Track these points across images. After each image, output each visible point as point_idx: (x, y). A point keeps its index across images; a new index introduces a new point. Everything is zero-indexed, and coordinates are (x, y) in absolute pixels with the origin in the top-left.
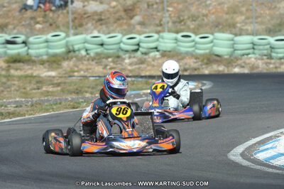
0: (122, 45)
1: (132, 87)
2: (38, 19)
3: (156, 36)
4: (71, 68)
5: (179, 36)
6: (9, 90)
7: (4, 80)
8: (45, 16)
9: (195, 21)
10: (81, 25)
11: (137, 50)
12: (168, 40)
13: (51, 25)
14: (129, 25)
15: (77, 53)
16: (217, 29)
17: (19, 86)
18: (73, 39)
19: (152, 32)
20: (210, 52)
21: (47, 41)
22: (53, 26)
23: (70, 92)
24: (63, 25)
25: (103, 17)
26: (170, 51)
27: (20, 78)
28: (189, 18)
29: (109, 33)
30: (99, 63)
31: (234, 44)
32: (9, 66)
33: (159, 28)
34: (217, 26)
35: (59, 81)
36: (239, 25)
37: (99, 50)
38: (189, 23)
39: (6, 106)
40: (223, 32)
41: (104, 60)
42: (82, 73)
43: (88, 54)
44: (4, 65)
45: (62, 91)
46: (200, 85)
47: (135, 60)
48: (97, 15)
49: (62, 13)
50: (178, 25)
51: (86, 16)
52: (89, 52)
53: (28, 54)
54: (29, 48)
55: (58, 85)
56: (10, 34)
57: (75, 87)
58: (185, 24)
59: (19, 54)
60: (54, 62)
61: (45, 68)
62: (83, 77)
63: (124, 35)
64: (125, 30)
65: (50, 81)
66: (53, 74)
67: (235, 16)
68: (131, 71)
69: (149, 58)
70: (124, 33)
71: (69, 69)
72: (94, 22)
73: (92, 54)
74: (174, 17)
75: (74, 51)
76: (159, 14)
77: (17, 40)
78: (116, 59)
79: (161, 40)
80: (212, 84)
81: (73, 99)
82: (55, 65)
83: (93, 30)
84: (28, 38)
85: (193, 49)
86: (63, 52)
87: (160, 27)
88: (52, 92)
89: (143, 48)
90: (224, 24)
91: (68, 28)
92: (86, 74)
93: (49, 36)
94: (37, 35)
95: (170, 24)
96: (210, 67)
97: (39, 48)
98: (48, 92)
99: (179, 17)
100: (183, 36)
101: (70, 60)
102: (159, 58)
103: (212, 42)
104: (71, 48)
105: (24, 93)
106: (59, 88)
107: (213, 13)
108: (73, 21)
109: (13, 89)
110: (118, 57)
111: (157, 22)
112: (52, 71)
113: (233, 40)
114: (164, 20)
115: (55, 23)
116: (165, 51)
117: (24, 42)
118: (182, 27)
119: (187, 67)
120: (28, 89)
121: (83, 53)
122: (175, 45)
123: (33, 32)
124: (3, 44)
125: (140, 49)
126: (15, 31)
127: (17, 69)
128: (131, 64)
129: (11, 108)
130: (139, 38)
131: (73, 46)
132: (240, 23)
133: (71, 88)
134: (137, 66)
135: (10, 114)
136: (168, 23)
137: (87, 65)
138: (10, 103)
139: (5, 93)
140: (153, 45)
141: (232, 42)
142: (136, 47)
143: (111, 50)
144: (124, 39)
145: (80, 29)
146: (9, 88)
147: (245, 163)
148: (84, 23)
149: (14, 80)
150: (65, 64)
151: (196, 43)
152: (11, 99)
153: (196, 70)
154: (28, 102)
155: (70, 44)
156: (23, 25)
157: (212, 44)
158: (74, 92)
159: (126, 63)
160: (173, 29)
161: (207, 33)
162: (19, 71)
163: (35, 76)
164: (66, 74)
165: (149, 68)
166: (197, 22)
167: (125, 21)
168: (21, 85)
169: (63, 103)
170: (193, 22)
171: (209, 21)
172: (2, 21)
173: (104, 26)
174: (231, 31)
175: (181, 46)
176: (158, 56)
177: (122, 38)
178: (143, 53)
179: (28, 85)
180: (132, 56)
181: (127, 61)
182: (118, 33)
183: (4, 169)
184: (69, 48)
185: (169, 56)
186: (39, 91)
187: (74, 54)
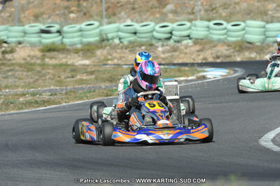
0: (155, 33)
1: (165, 75)
2: (73, 9)
3: (188, 24)
4: (105, 57)
5: (211, 24)
6: (43, 78)
7: (39, 69)
8: (79, 6)
9: (226, 8)
10: (114, 14)
11: (169, 39)
12: (200, 28)
13: (85, 14)
14: (162, 14)
15: (111, 41)
16: (249, 16)
17: (54, 75)
18: (107, 27)
19: (185, 20)
20: (242, 39)
21: (81, 30)
22: (86, 15)
23: (104, 80)
24: (97, 15)
25: (136, 6)
26: (202, 39)
27: (55, 66)
28: (220, 6)
29: (142, 22)
30: (133, 51)
31: (266, 31)
32: (44, 55)
33: (192, 17)
34: (249, 14)
35: (93, 69)
36: (270, 13)
37: (133, 38)
38: (221, 11)
39: (41, 95)
40: (255, 20)
41: (137, 48)
42: (116, 61)
43: (121, 42)
44: (39, 54)
45: (96, 79)
46: (232, 72)
47: (168, 48)
48: (130, 4)
49: (96, 3)
50: (211, 13)
51: (119, 5)
52: (122, 40)
53: (62, 43)
54: (63, 37)
55: (92, 73)
56: (44, 24)
57: (109, 75)
58: (217, 12)
59: (53, 43)
60: (88, 50)
61: (79, 56)
62: (117, 65)
63: (157, 23)
64: (157, 18)
65: (84, 69)
66: (87, 62)
67: (266, 3)
68: (164, 59)
69: (182, 45)
70: (157, 21)
71: (102, 58)
72: (127, 10)
73: (125, 42)
74: (206, 5)
75: (108, 40)
76: (191, 2)
77: (52, 29)
78: (149, 48)
79: (193, 28)
80: (244, 71)
81: (106, 87)
82: (89, 54)
83: (126, 19)
84: (62, 27)
85: (225, 36)
86: (97, 41)
87: (192, 15)
88: (86, 80)
89: (176, 36)
90: (256, 12)
91: (102, 17)
92: (120, 62)
93: (83, 26)
94: (71, 24)
95: (202, 12)
96: (242, 54)
97: (73, 37)
98: (82, 80)
99: (211, 6)
100: (215, 24)
101: (104, 49)
102: (192, 46)
103: (244, 29)
104: (105, 37)
105: (58, 81)
106: (93, 77)
107: (245, 2)
108: (106, 10)
109: (47, 77)
110: (151, 45)
111: (190, 10)
112: (86, 59)
113: (264, 27)
114: (196, 8)
115: (88, 12)
116: (197, 39)
117: (59, 32)
118: (215, 15)
119: (219, 54)
120: (63, 77)
121: (117, 41)
122: (208, 33)
123: (67, 21)
124: (38, 33)
125: (173, 37)
126: (50, 21)
127: (51, 58)
128: (163, 52)
129: (46, 96)
130: (171, 26)
131: (106, 34)
132: (272, 11)
133: (105, 76)
134: (170, 54)
135: (44, 102)
136: (200, 11)
137: (120, 53)
138: (45, 91)
139: (40, 81)
140: (186, 33)
141: (264, 29)
142: (169, 35)
143: (143, 38)
144: (157, 28)
145: (113, 18)
146: (44, 76)
147: (276, 148)
148: (117, 13)
149: (49, 69)
150: (99, 53)
151: (228, 31)
152: (46, 88)
153: (228, 57)
154: (62, 90)
155: (103, 32)
156: (57, 15)
157: (244, 32)
158: (108, 80)
159: (159, 51)
160: (205, 17)
161: (239, 21)
162: (53, 60)
163: (70, 65)
164: (99, 62)
165: (181, 56)
166: (229, 10)
167: (158, 10)
168: (56, 73)
169: (97, 91)
170: (225, 10)
171: (241, 8)
172: (36, 11)
173: (137, 15)
174: (263, 18)
175: (213, 34)
176: (191, 44)
177: (154, 26)
178: (175, 42)
179: (63, 73)
180: (165, 44)
181: (160, 49)
182: (151, 21)
183: (39, 156)
184: (103, 37)
185: (201, 44)
186: (73, 79)
187: (108, 43)
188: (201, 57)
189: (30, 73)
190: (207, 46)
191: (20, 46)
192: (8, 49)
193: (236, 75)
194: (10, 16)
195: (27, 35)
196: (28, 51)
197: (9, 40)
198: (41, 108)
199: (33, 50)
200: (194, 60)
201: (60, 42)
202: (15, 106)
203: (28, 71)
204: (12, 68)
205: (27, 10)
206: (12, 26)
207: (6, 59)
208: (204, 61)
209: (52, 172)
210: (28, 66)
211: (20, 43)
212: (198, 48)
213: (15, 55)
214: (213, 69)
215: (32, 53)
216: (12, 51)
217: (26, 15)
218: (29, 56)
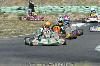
0: (58, 10)
3: (70, 7)
5: (78, 7)
6: (18, 25)
7: (17, 22)
9: (84, 2)
10: (44, 3)
11: (63, 12)
12: (74, 8)
14: (61, 3)
15: (43, 13)
17: (22, 24)
19: (69, 6)
20: (89, 13)
24: (38, 3)
25: (52, 0)
26: (75, 12)
28: (82, 1)
29: (54, 6)
30: (50, 16)
31: (98, 10)
33: (71, 4)
34: (92, 4)
35: (36, 23)
36: (99, 3)
37: (50, 12)
38: (82, 2)
39: (17, 31)
40: (94, 6)
41: (52, 15)
44: (17, 17)
45: (37, 26)
52: (46, 12)
54: (26, 11)
56: (19, 6)
57: (42, 25)
58: (80, 3)
59: (22, 13)
63: (59, 7)
65: (33, 22)
69: (68, 14)
70: (59, 6)
72: (48, 2)
73: (48, 13)
75: (41, 12)
79: (72, 8)
80: (90, 24)
83: (48, 5)
84: (25, 7)
85: (83, 11)
87: (72, 4)
88: (34, 26)
89: (65, 11)
90: (94, 3)
91: (39, 4)
95: (75, 3)
98: (32, 26)
99: (78, 0)
100: (80, 7)
101: (40, 15)
102: (71, 15)
103: (90, 9)
105: (24, 27)
106: (36, 25)
108: (41, 2)
109: (20, 25)
110: (57, 14)
111: (71, 2)
113: (97, 8)
114: (73, 1)
115: (35, 2)
116: (73, 12)
117: (24, 9)
118: (79, 4)
119: (81, 18)
120: (25, 25)
121: (45, 13)
122: (77, 10)
123: (27, 5)
124: (17, 9)
126: (21, 5)
129: (19, 32)
130: (64, 7)
131: (41, 10)
133: (40, 25)
135: (19, 34)
136: (74, 2)
137: (46, 17)
138: (19, 30)
139: (17, 27)
140: (69, 10)
143: (54, 12)
144: (59, 8)
145: (43, 5)
148: (45, 2)
149: (20, 22)
151: (84, 9)
152: (19, 29)
154: (25, 30)
155: (40, 9)
156: (24, 3)
161: (88, 6)
166: (85, 2)
167: (59, 2)
168: (23, 24)
170: (83, 2)
171: (89, 1)
172: (16, 1)
173: (52, 3)
174: (97, 5)
175: (79, 10)
176: (71, 14)
177: (58, 7)
178: (65, 13)
179: (25, 24)
180: (62, 14)
181: (60, 16)
182: (57, 6)
183: (17, 53)
184: (40, 11)
185: (75, 14)
186: (29, 26)
187: (41, 13)
188: (75, 19)
189: (14, 24)
190: (77, 15)
191: (10, 14)
192: (6, 15)
193: (87, 25)
194: (7, 3)
195: (13, 10)
196: (13, 16)
197: (6, 12)
198: (17, 36)
199: (15, 15)
200: (72, 19)
201: (24, 13)
202: (8, 35)
203: (13, 23)
204: (7, 22)
205: (13, 1)
206: (8, 7)
207: (5, 19)
208: (76, 20)
209: (21, 59)
210: (13, 21)
211: (10, 13)
212: (73, 15)
213: (8, 17)
214: (79, 23)
215: (14, 17)
216: (7, 16)
217: (12, 3)
218: (13, 18)
